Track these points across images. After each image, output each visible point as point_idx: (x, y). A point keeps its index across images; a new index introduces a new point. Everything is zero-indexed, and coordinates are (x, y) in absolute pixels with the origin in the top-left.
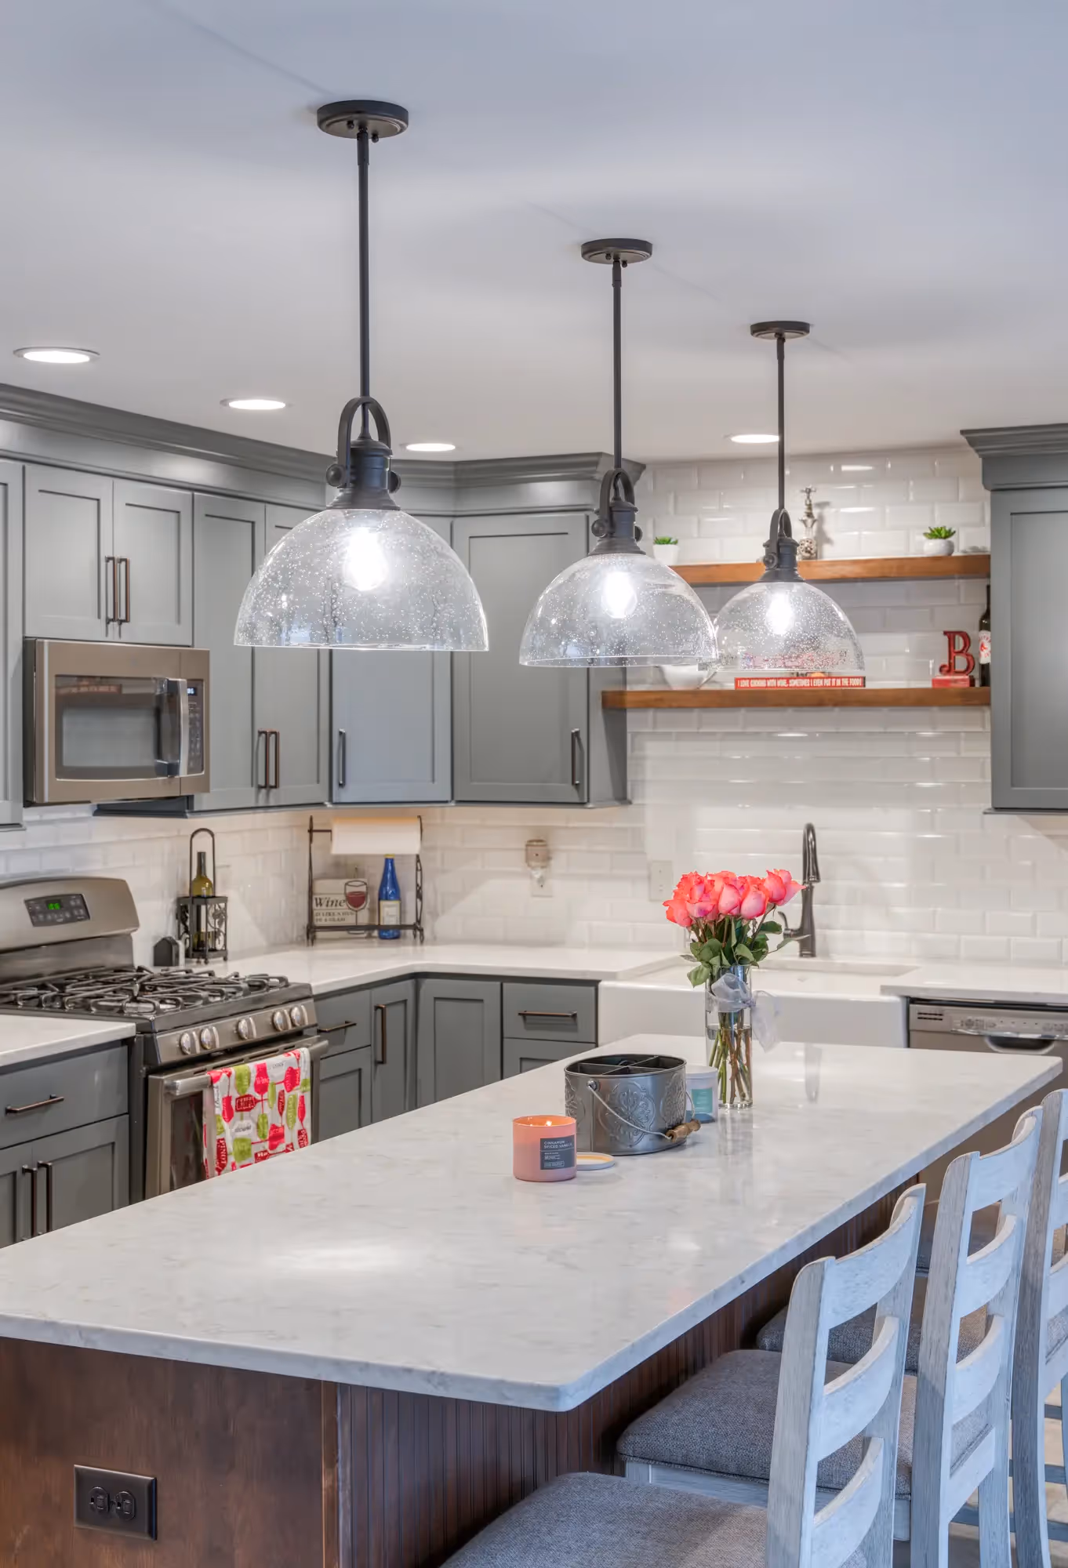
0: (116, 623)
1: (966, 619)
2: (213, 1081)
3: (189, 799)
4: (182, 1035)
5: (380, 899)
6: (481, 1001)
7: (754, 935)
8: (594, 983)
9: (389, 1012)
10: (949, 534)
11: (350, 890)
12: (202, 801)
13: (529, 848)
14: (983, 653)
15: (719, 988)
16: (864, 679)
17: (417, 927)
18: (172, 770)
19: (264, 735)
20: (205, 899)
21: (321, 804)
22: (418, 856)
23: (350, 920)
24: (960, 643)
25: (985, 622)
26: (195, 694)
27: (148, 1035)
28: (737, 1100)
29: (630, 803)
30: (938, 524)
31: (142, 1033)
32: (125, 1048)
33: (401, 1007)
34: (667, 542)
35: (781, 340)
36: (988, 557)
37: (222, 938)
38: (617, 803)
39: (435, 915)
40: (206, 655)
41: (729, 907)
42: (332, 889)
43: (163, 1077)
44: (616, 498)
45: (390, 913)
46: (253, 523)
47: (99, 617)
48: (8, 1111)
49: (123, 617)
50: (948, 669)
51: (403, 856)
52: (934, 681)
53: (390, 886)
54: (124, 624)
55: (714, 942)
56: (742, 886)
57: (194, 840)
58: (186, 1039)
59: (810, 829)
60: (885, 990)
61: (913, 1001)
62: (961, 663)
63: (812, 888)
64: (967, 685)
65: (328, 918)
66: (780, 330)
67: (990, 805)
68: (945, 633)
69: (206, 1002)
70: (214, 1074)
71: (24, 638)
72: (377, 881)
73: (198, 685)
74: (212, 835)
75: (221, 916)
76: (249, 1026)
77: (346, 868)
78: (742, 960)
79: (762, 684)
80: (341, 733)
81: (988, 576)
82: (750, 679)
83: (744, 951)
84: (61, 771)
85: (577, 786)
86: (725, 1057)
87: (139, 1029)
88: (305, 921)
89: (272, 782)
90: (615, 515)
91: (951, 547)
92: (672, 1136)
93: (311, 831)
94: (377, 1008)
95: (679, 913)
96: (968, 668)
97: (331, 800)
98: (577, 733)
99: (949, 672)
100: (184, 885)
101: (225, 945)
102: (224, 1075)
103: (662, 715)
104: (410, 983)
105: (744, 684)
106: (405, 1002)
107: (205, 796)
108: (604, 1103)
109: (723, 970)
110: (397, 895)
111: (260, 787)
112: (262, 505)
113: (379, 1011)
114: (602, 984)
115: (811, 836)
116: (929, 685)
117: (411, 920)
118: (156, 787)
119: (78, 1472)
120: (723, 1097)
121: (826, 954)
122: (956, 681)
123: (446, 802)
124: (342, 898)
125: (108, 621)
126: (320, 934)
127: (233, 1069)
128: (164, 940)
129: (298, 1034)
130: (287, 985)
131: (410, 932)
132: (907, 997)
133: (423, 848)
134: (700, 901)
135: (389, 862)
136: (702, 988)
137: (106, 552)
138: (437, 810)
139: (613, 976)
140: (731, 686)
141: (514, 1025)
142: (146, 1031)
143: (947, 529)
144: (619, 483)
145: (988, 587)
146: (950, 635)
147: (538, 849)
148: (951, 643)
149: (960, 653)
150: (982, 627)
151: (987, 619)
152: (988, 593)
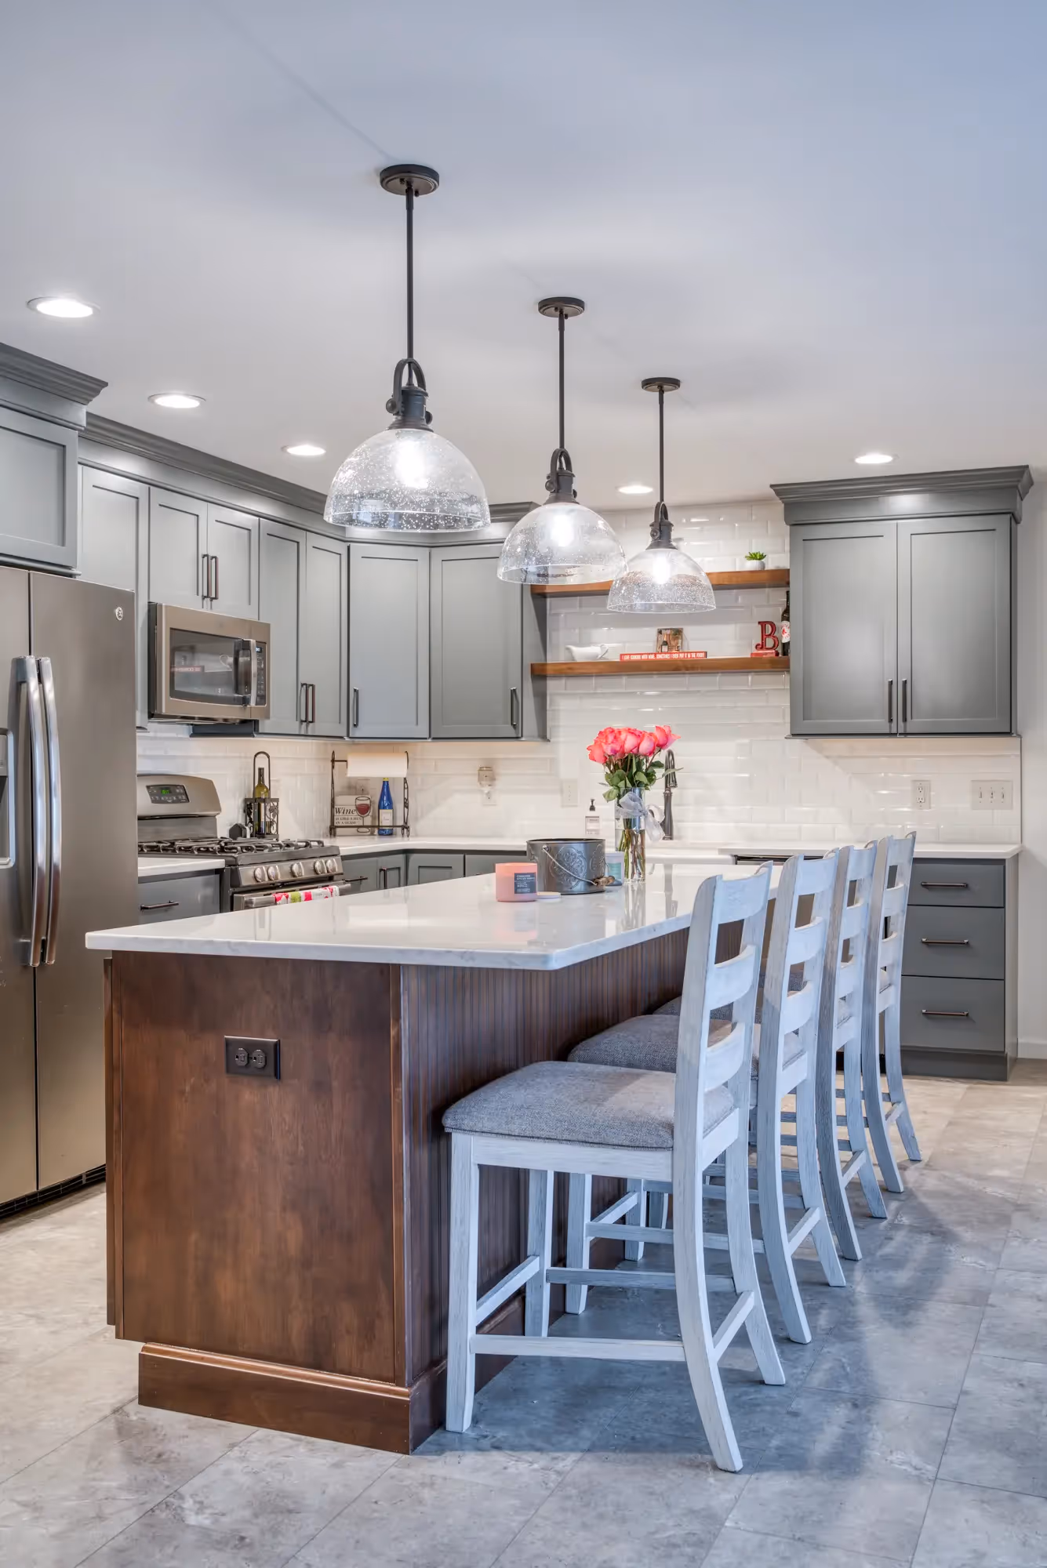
0: (209, 599)
1: (773, 614)
2: (276, 900)
3: (256, 722)
4: (256, 869)
5: (379, 808)
6: (451, 867)
7: (647, 769)
9: (388, 873)
10: (762, 557)
11: (359, 803)
12: (265, 726)
13: (481, 772)
14: (785, 636)
15: (623, 803)
16: (706, 653)
17: (405, 827)
18: (245, 701)
19: (305, 686)
20: (264, 801)
22: (405, 779)
23: (359, 823)
24: (769, 629)
25: (786, 615)
26: (261, 652)
27: (233, 867)
28: (636, 876)
29: (549, 741)
30: (754, 551)
31: (230, 866)
32: (218, 876)
33: (397, 872)
35: (662, 392)
36: (789, 570)
37: (275, 826)
38: (539, 739)
39: (416, 819)
40: (268, 626)
41: (631, 748)
42: (347, 802)
43: (244, 895)
44: (561, 468)
45: (386, 818)
46: (298, 543)
47: (198, 594)
48: (143, 908)
49: (213, 596)
50: (762, 646)
51: (394, 779)
52: (752, 654)
53: (386, 799)
54: (214, 600)
55: (621, 771)
56: (640, 736)
57: (256, 759)
58: (258, 872)
60: (722, 851)
61: (739, 859)
62: (770, 642)
63: (671, 794)
64: (774, 655)
65: (344, 821)
66: (661, 385)
67: (789, 733)
68: (759, 623)
69: (271, 850)
70: (277, 896)
71: (149, 602)
72: (377, 799)
73: (263, 646)
74: (268, 757)
75: (275, 811)
76: (300, 869)
77: (356, 788)
78: (639, 784)
79: (638, 658)
80: (355, 690)
81: (788, 584)
82: (630, 655)
83: (642, 777)
84: (173, 693)
85: (514, 726)
86: (628, 849)
87: (228, 864)
88: (329, 824)
89: (310, 719)
90: (561, 478)
91: (763, 565)
92: (597, 883)
93: (333, 761)
94: (381, 870)
95: (598, 753)
96: (774, 646)
97: (348, 735)
98: (514, 690)
99: (762, 648)
100: (249, 791)
101: (277, 831)
102: (284, 897)
103: (572, 682)
104: (401, 857)
105: (627, 658)
106: (399, 868)
107: (267, 722)
108: (554, 860)
109: (627, 790)
110: (391, 806)
111: (302, 721)
112: (305, 532)
113: (382, 872)
115: (671, 757)
116: (749, 656)
117: (400, 822)
118: (234, 713)
119: (227, 1040)
120: (627, 874)
121: (680, 838)
122: (766, 654)
123: (426, 738)
124: (354, 808)
125: (204, 597)
126: (338, 830)
127: (289, 894)
128: (236, 825)
129: (330, 879)
130: (323, 846)
131: (399, 830)
132: (735, 856)
133: (408, 774)
134: (612, 742)
135: (386, 785)
136: (614, 802)
137: (202, 551)
138: (420, 744)
140: (619, 660)
142: (233, 866)
143: (761, 553)
144: (563, 459)
145: (788, 593)
146: (763, 624)
147: (487, 773)
148: (763, 630)
149: (769, 636)
150: (783, 619)
151: (787, 611)
152: (788, 596)
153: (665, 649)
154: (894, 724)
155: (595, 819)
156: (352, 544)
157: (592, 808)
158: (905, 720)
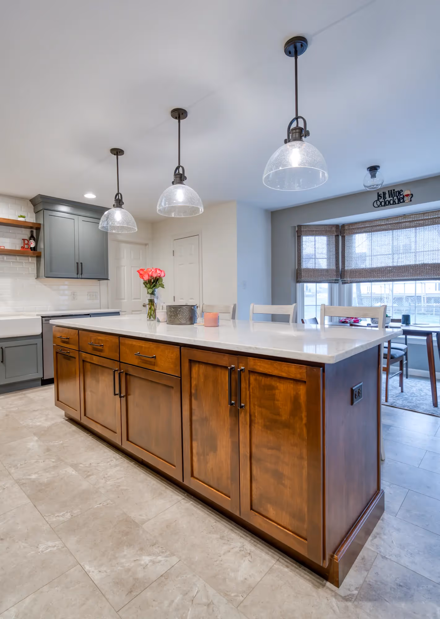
10: (24, 217)
14: (32, 245)
16: (4, 247)
24: (26, 242)
60: (37, 315)
61: (42, 317)
99: (23, 248)
116: (19, 250)
122: (27, 250)
146: (24, 240)
148: (24, 242)
149: (26, 244)
150: (30, 239)
151: (32, 237)
152: (32, 232)
154: (78, 275)
158: (81, 274)
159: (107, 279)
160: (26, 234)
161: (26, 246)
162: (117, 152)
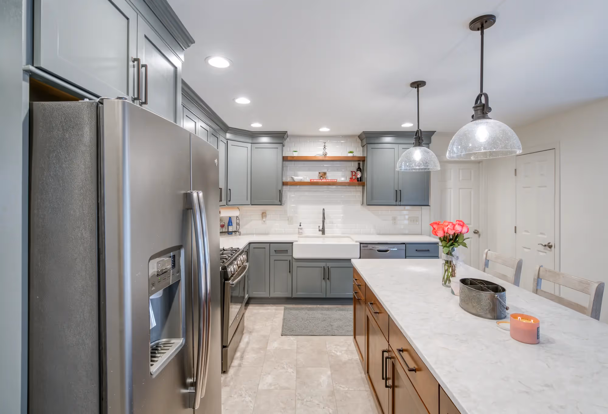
5: (228, 226)
6: (265, 248)
8: (292, 243)
10: (353, 152)
11: (221, 224)
13: (262, 214)
14: (358, 176)
16: (336, 180)
17: (237, 231)
21: (225, 205)
22: (237, 217)
23: (221, 231)
24: (354, 173)
27: (225, 270)
29: (284, 205)
30: (351, 150)
34: (296, 152)
36: (364, 157)
39: (242, 228)
45: (231, 229)
50: (351, 179)
51: (233, 216)
52: (350, 181)
53: (230, 223)
59: (324, 209)
60: (355, 241)
61: (361, 243)
67: (366, 204)
68: (350, 171)
72: (227, 223)
79: (316, 180)
80: (229, 189)
81: (364, 161)
82: (313, 180)
85: (280, 201)
89: (221, 200)
91: (353, 154)
96: (356, 178)
97: (227, 204)
98: (280, 190)
104: (248, 245)
105: (312, 181)
106: (249, 249)
110: (232, 225)
112: (219, 134)
114: (294, 243)
115: (324, 211)
116: (348, 181)
122: (354, 181)
123: (248, 205)
132: (359, 243)
135: (230, 218)
139: (297, 241)
140: (310, 181)
141: (273, 253)
146: (352, 172)
147: (265, 215)
148: (352, 174)
149: (354, 175)
150: (357, 171)
151: (359, 169)
152: (359, 164)
153: (322, 178)
154: (397, 202)
155: (301, 229)
156: (228, 141)
157: (300, 225)
158: (400, 201)
159: (428, 205)
160: (354, 166)
161: (354, 177)
162: (418, 85)
